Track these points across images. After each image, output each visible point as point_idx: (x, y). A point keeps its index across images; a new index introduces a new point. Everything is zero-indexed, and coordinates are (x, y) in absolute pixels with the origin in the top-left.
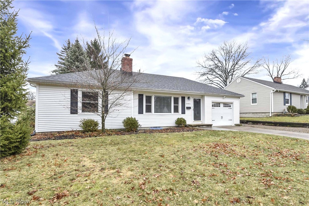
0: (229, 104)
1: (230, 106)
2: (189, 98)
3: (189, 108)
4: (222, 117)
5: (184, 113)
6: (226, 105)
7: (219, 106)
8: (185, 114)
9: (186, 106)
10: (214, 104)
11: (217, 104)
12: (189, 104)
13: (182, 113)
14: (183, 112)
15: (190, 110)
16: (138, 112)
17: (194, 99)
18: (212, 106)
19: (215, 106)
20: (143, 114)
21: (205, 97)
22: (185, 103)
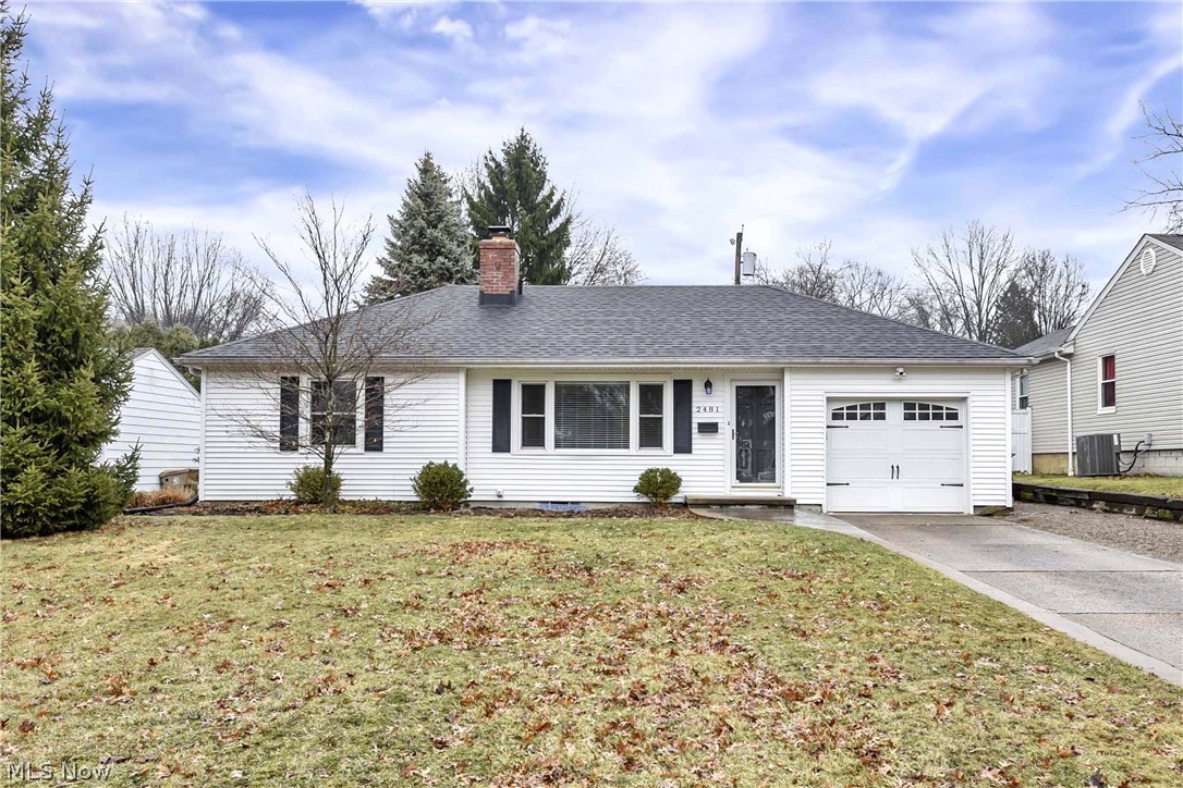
0: (945, 405)
1: (953, 417)
2: (708, 385)
3: (709, 428)
4: (895, 471)
5: (689, 451)
6: (917, 410)
7: (882, 417)
9: (698, 417)
10: (848, 408)
11: (862, 407)
12: (711, 408)
13: (677, 450)
14: (683, 446)
15: (718, 436)
16: (491, 445)
17: (740, 389)
18: (836, 416)
19: (852, 417)
20: (509, 451)
21: (787, 377)
22: (693, 405)
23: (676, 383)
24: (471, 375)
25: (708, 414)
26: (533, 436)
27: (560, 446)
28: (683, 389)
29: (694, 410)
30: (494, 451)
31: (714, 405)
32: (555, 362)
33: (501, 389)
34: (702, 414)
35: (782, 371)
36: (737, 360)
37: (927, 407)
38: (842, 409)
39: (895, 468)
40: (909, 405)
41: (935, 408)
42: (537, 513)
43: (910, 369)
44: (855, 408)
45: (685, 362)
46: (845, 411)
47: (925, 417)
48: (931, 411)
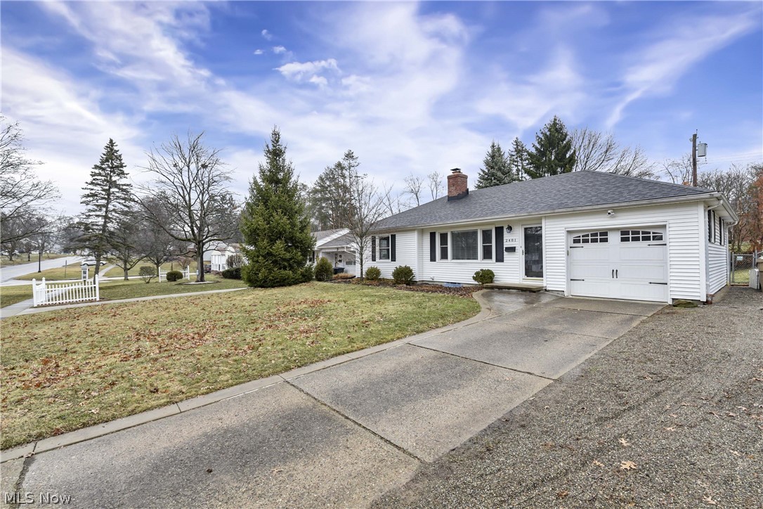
0: (652, 231)
2: (510, 228)
3: (512, 250)
6: (628, 235)
7: (606, 240)
8: (503, 261)
9: (506, 245)
10: (583, 236)
11: (592, 235)
12: (512, 240)
13: (497, 260)
14: (500, 259)
15: (516, 253)
16: (430, 259)
17: (526, 229)
18: (575, 241)
19: (586, 241)
20: (435, 261)
21: (543, 221)
22: (505, 238)
23: (497, 228)
24: (422, 232)
25: (511, 243)
26: (444, 256)
27: (453, 259)
28: (499, 231)
29: (505, 241)
30: (431, 261)
31: (514, 238)
32: (450, 222)
33: (433, 235)
34: (508, 243)
35: (540, 219)
36: (523, 215)
37: (638, 233)
38: (580, 237)
39: (615, 272)
40: (623, 233)
41: (643, 233)
42: (448, 289)
43: (616, 210)
44: (588, 236)
45: (499, 218)
46: (581, 238)
47: (636, 239)
48: (641, 235)
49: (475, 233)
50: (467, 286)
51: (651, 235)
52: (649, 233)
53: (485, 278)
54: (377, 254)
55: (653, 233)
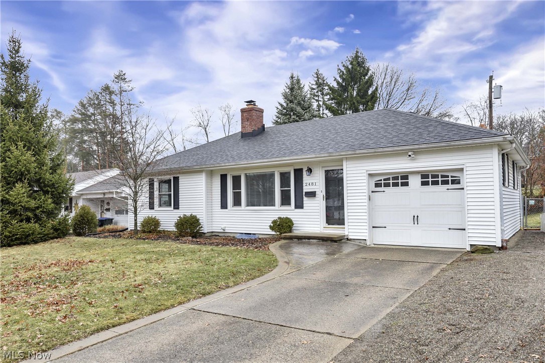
0: (450, 174)
1: (459, 183)
2: (310, 170)
3: (312, 194)
4: (416, 219)
5: (302, 207)
6: (429, 179)
7: (406, 184)
9: (306, 189)
10: (384, 180)
11: (394, 178)
12: (312, 183)
13: (297, 207)
14: (299, 205)
15: (316, 199)
16: (220, 205)
17: (327, 172)
18: (377, 185)
19: (387, 185)
20: (227, 208)
21: (344, 163)
22: (304, 182)
23: (295, 170)
25: (311, 187)
26: (237, 202)
27: (248, 205)
28: (298, 173)
29: (304, 185)
30: (221, 208)
31: (314, 181)
32: (243, 163)
33: (224, 178)
34: (308, 187)
35: (341, 160)
36: (324, 156)
37: (437, 176)
38: (381, 180)
39: (416, 217)
40: (424, 176)
41: (443, 176)
42: (242, 242)
43: (417, 152)
44: (389, 179)
45: (299, 159)
46: (383, 182)
47: (435, 183)
48: (440, 179)
49: (272, 175)
50: (263, 236)
51: (450, 179)
52: (448, 177)
53: (283, 227)
54: (156, 201)
55: (452, 177)
